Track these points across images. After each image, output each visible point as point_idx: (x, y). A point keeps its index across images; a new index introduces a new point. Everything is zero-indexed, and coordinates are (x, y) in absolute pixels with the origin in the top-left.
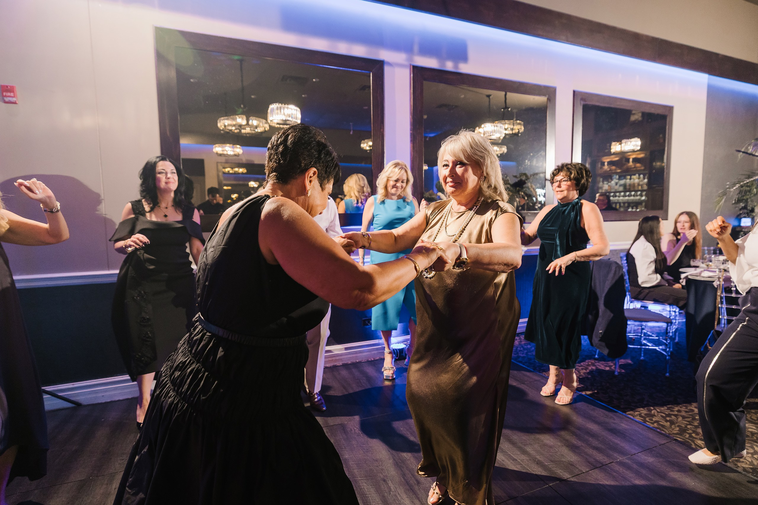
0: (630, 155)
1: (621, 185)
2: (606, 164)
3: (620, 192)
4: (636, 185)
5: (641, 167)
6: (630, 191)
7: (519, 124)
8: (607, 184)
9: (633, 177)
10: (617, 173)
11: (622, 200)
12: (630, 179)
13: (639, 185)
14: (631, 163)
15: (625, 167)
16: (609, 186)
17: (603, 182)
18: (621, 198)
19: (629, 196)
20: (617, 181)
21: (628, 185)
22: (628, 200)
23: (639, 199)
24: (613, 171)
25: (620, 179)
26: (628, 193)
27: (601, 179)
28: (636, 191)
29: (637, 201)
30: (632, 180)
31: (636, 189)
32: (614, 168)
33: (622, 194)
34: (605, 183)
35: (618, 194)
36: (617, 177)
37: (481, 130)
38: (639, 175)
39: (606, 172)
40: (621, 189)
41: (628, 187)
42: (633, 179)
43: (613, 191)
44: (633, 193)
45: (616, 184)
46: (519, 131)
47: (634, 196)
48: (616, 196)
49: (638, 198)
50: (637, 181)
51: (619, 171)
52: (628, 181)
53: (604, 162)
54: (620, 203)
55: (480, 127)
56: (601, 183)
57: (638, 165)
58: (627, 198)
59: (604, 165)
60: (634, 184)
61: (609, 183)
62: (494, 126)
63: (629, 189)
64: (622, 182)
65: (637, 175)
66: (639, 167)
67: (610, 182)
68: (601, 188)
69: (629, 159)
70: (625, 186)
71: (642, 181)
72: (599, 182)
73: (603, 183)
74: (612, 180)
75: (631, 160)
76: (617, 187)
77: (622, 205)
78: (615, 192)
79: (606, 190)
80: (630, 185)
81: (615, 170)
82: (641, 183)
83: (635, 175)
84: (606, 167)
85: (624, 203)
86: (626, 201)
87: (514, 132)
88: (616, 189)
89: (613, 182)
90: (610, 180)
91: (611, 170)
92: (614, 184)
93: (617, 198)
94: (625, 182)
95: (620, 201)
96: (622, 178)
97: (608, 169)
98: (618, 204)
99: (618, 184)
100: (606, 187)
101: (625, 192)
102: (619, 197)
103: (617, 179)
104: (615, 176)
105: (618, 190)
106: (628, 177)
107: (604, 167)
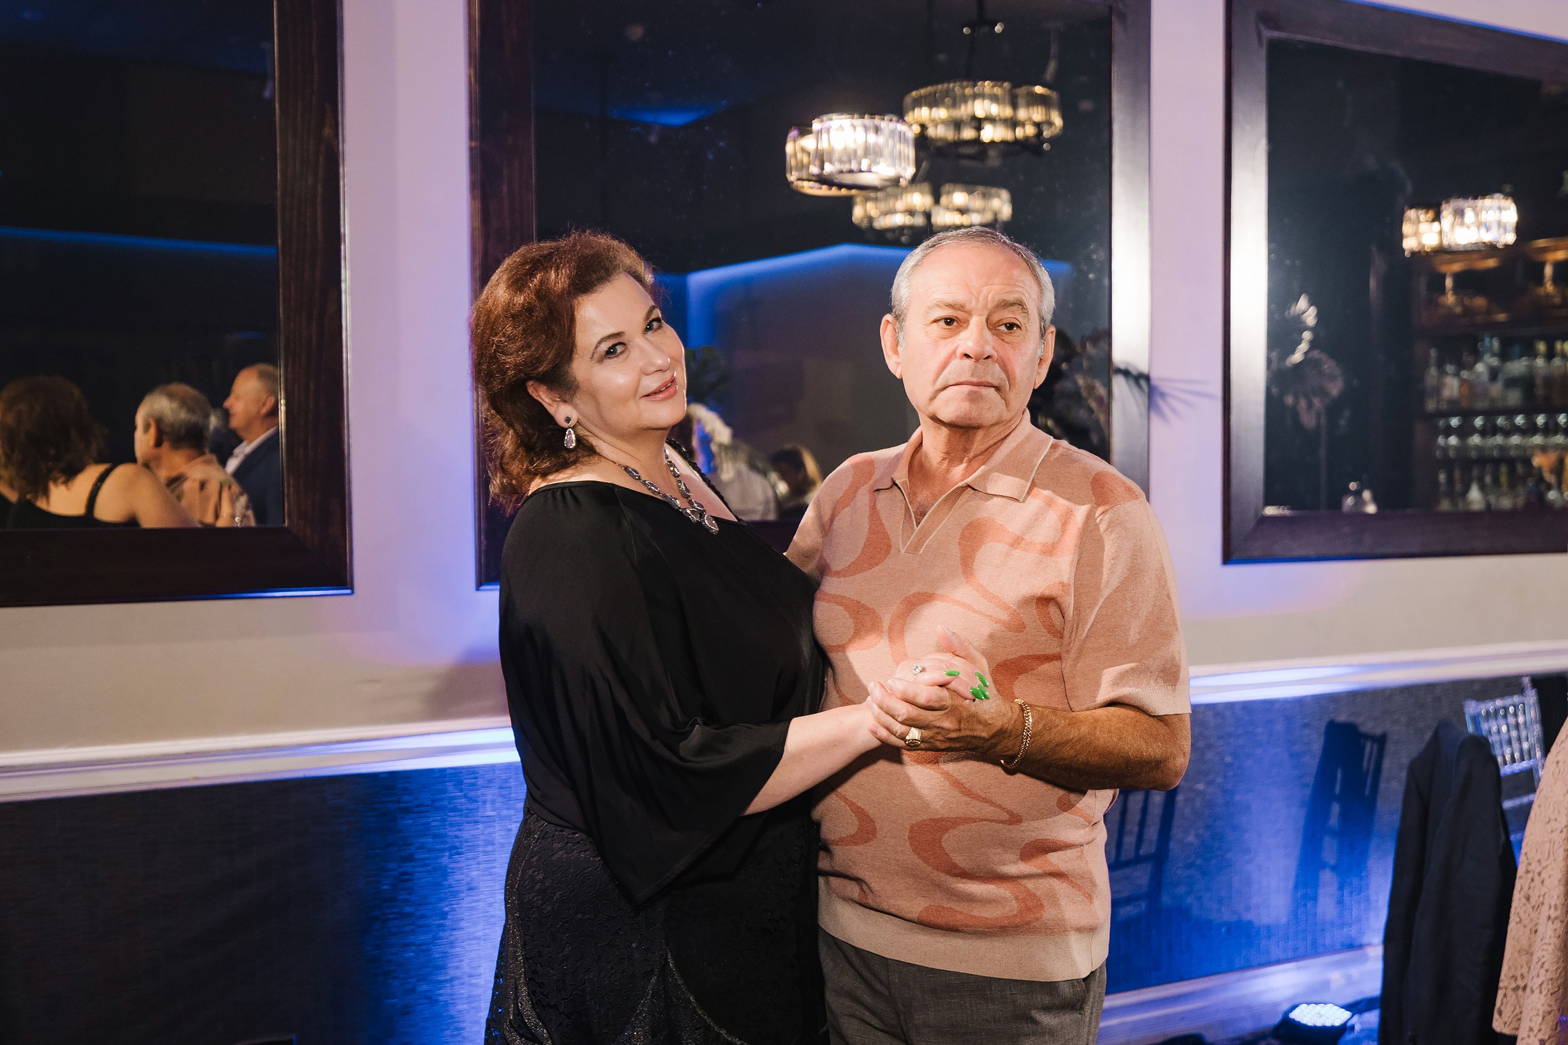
0: (1544, 250)
1: (1512, 383)
2: (1449, 283)
3: (1511, 413)
6: (1552, 411)
7: (1042, 101)
8: (1457, 374)
9: (1558, 345)
10: (1493, 328)
11: (1516, 447)
12: (1550, 355)
14: (1549, 288)
15: (1525, 301)
16: (1463, 382)
17: (1440, 366)
18: (1515, 440)
19: (1549, 430)
20: (1494, 362)
21: (1539, 382)
22: (1543, 448)
24: (1479, 319)
25: (1505, 355)
26: (1541, 420)
27: (1433, 353)
30: (1557, 362)
32: (1480, 302)
33: (1519, 420)
34: (1450, 368)
35: (1501, 421)
36: (1496, 344)
37: (809, 142)
39: (1450, 319)
40: (1514, 397)
41: (1540, 391)
43: (1480, 405)
44: (1562, 419)
45: (1494, 374)
46: (1040, 133)
48: (1494, 430)
51: (1502, 317)
52: (1540, 362)
53: (1443, 277)
54: (1510, 462)
55: (805, 130)
56: (1433, 371)
59: (1442, 290)
61: (1465, 374)
62: (866, 128)
63: (1547, 398)
64: (1518, 367)
67: (1471, 367)
68: (1436, 391)
69: (1540, 266)
70: (1526, 383)
72: (1426, 366)
73: (1442, 373)
74: (1478, 357)
75: (1548, 270)
76: (1496, 389)
78: (1490, 414)
79: (1451, 402)
80: (1549, 383)
81: (1489, 312)
84: (1450, 299)
88: (1492, 400)
89: (1480, 367)
90: (1467, 358)
91: (1468, 312)
92: (1485, 377)
93: (1499, 439)
94: (1531, 368)
95: (1513, 453)
96: (1517, 349)
97: (1458, 310)
98: (1504, 469)
99: (1501, 377)
100: (1452, 387)
101: (1530, 413)
102: (1507, 433)
103: (1494, 355)
104: (1487, 340)
105: (1500, 404)
106: (1542, 347)
107: (1442, 299)
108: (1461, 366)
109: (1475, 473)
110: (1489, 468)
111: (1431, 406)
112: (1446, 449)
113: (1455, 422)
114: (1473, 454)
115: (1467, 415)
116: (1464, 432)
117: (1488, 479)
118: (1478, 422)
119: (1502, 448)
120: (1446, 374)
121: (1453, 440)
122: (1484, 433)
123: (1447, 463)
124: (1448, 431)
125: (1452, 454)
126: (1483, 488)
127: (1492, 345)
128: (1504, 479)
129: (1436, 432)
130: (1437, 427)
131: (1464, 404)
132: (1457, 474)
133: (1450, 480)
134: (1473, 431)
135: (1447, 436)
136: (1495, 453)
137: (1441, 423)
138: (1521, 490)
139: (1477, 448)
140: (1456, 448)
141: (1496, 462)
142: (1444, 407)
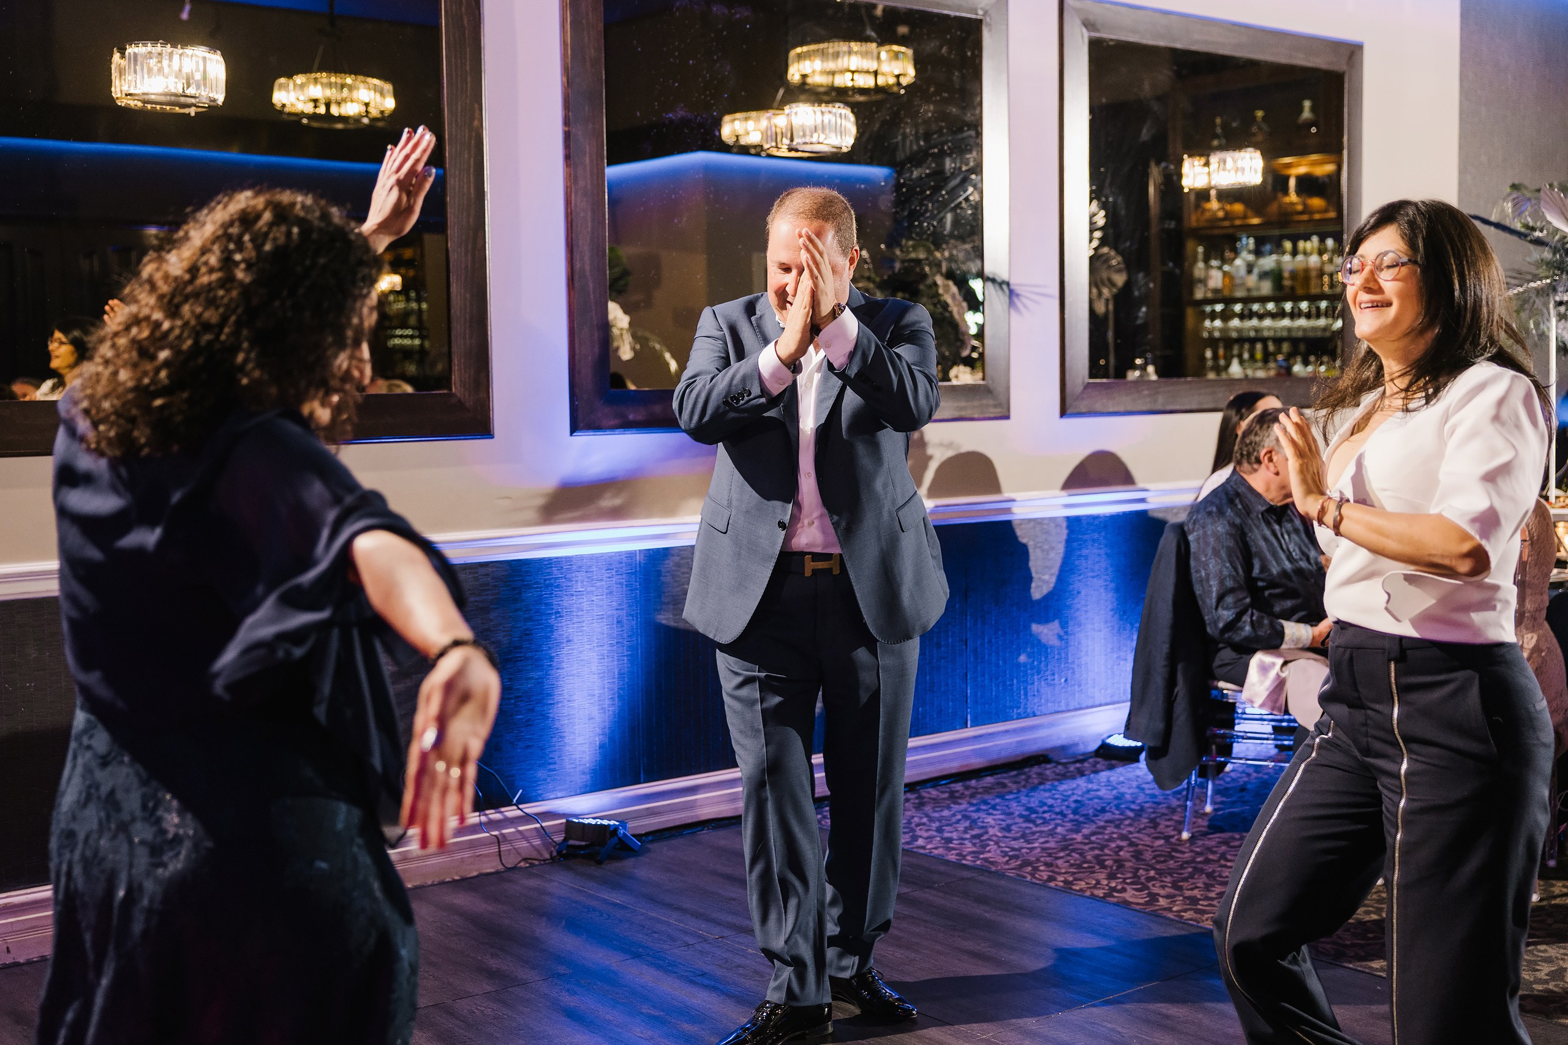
0: (1289, 166)
1: (1264, 275)
3: (1263, 300)
4: (1314, 274)
5: (1326, 211)
6: (1296, 299)
8: (1220, 268)
9: (1301, 244)
10: (1248, 229)
11: (1269, 329)
12: (1294, 253)
13: (1321, 273)
14: (1293, 197)
15: (1273, 208)
16: (1225, 274)
17: (1206, 261)
18: (1267, 322)
19: (1294, 315)
20: (1251, 258)
21: (1286, 274)
22: (1289, 330)
23: (1325, 329)
24: (1238, 222)
25: (1258, 253)
26: (1288, 306)
27: (1201, 249)
28: (1313, 299)
29: (1319, 334)
30: (1300, 258)
31: (1314, 290)
32: (1238, 208)
33: (1271, 306)
34: (1214, 263)
35: (1256, 307)
36: (1251, 241)
38: (1322, 240)
39: (1214, 221)
40: (1266, 287)
41: (1287, 283)
42: (1305, 253)
43: (1239, 294)
44: (1304, 305)
45: (1250, 268)
46: (898, 82)
47: (1308, 316)
48: (1251, 315)
49: (1322, 322)
50: (1314, 260)
51: (1256, 221)
52: (1287, 258)
54: (1264, 341)
56: (1201, 265)
57: (1316, 202)
58: (1286, 322)
60: (1307, 271)
61: (1226, 268)
63: (1292, 288)
64: (1268, 262)
65: (1315, 239)
66: (1319, 212)
67: (1230, 262)
68: (1204, 281)
69: (1287, 178)
70: (1276, 276)
71: (1331, 261)
72: (1195, 261)
73: (1208, 267)
74: (1236, 252)
75: (1292, 183)
76: (1252, 280)
77: (1271, 347)
78: (1246, 301)
79: (1216, 291)
80: (1294, 275)
81: (1245, 217)
82: (1329, 268)
83: (1307, 238)
85: (1278, 341)
86: (1285, 334)
87: (881, 81)
88: (1249, 290)
89: (1238, 262)
90: (1228, 254)
91: (1228, 216)
92: (1243, 271)
93: (1254, 322)
94: (1278, 263)
95: (1266, 334)
96: (1268, 247)
97: (1221, 214)
98: (1259, 346)
99: (1256, 271)
100: (1216, 279)
101: (1278, 299)
102: (1261, 317)
103: (1250, 252)
104: (1244, 240)
105: (1255, 294)
106: (1288, 245)
107: (1208, 206)
108: (1224, 261)
109: (1235, 351)
110: (1247, 346)
111: (1199, 294)
112: (1211, 332)
113: (1219, 308)
114: (1234, 335)
115: (1229, 301)
116: (1226, 316)
117: (1246, 356)
118: (1238, 308)
119: (1257, 330)
120: (1212, 267)
121: (1218, 323)
122: (1242, 316)
123: (1212, 342)
124: (1213, 316)
125: (1217, 334)
126: (1242, 362)
127: (1247, 244)
128: (1259, 355)
129: (1203, 316)
130: (1204, 311)
131: (1226, 293)
132: (1221, 352)
133: (1215, 357)
134: (1234, 315)
135: (1213, 320)
136: (1252, 334)
137: (1208, 309)
138: (1272, 365)
139: (1238, 330)
140: (1221, 330)
141: (1253, 341)
142: (1210, 295)
